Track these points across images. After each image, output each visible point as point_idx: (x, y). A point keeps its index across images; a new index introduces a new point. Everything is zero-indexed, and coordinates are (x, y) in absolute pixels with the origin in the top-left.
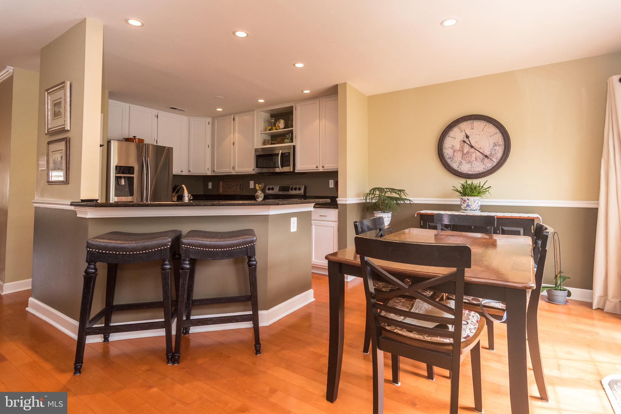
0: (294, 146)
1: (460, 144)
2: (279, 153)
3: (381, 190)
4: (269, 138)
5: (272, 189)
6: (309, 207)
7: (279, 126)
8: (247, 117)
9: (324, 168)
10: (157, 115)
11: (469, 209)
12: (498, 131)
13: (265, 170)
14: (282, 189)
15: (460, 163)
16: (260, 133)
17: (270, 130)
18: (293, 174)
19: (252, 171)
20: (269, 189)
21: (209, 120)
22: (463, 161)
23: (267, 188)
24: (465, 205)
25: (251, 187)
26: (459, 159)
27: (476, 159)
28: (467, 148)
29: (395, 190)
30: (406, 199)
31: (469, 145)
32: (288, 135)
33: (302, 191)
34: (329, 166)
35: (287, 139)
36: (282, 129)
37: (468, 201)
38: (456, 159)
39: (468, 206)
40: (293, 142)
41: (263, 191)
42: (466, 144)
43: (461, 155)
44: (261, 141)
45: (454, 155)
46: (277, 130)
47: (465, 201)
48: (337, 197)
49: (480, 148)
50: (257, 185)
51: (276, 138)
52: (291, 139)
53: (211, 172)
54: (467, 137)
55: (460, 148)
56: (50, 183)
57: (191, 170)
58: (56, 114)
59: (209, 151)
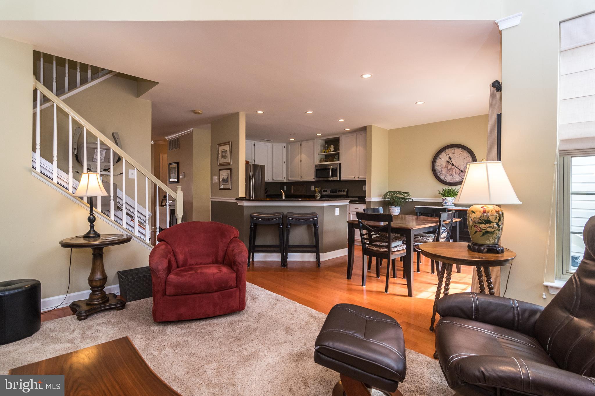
0: (340, 164)
1: (446, 163)
2: (330, 168)
3: (394, 192)
4: (324, 157)
5: (326, 191)
6: (346, 203)
7: (330, 150)
8: (309, 143)
9: (359, 178)
10: (254, 144)
11: (446, 205)
12: (469, 155)
13: (321, 179)
14: (332, 191)
15: (446, 176)
16: (318, 154)
17: (325, 152)
18: (339, 181)
19: (313, 179)
20: (324, 191)
21: (285, 145)
22: (447, 174)
23: (323, 191)
24: (444, 203)
25: (312, 190)
26: (445, 173)
27: (455, 173)
28: (450, 166)
29: (403, 192)
30: (410, 199)
31: (451, 163)
32: (336, 156)
33: (345, 193)
34: (362, 177)
35: (336, 158)
36: (332, 152)
37: (445, 200)
38: (443, 173)
39: (446, 203)
40: (339, 161)
41: (320, 192)
42: (449, 163)
43: (446, 170)
44: (318, 159)
45: (442, 170)
46: (329, 152)
47: (444, 200)
48: (365, 197)
49: (458, 166)
50: (316, 189)
51: (328, 157)
52: (338, 159)
53: (286, 179)
54: (450, 159)
55: (446, 165)
56: (220, 189)
57: (274, 179)
58: (224, 157)
59: (285, 165)
